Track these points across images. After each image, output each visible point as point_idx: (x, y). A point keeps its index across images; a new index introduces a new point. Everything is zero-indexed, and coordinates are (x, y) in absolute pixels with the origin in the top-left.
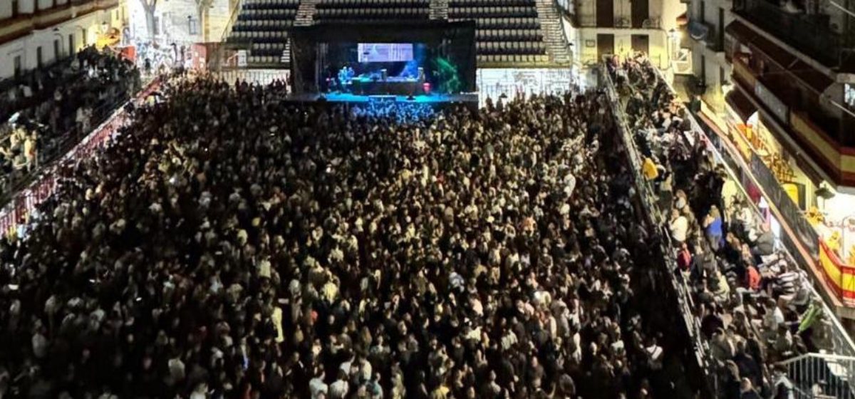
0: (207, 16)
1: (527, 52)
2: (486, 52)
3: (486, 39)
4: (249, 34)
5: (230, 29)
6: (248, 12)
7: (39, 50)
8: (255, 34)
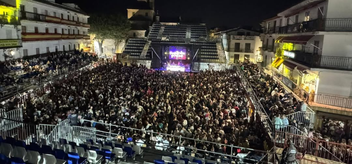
0: (118, 48)
1: (213, 59)
2: (203, 58)
3: (203, 55)
4: (130, 50)
5: (124, 49)
6: (128, 47)
7: (64, 46)
8: (132, 50)
